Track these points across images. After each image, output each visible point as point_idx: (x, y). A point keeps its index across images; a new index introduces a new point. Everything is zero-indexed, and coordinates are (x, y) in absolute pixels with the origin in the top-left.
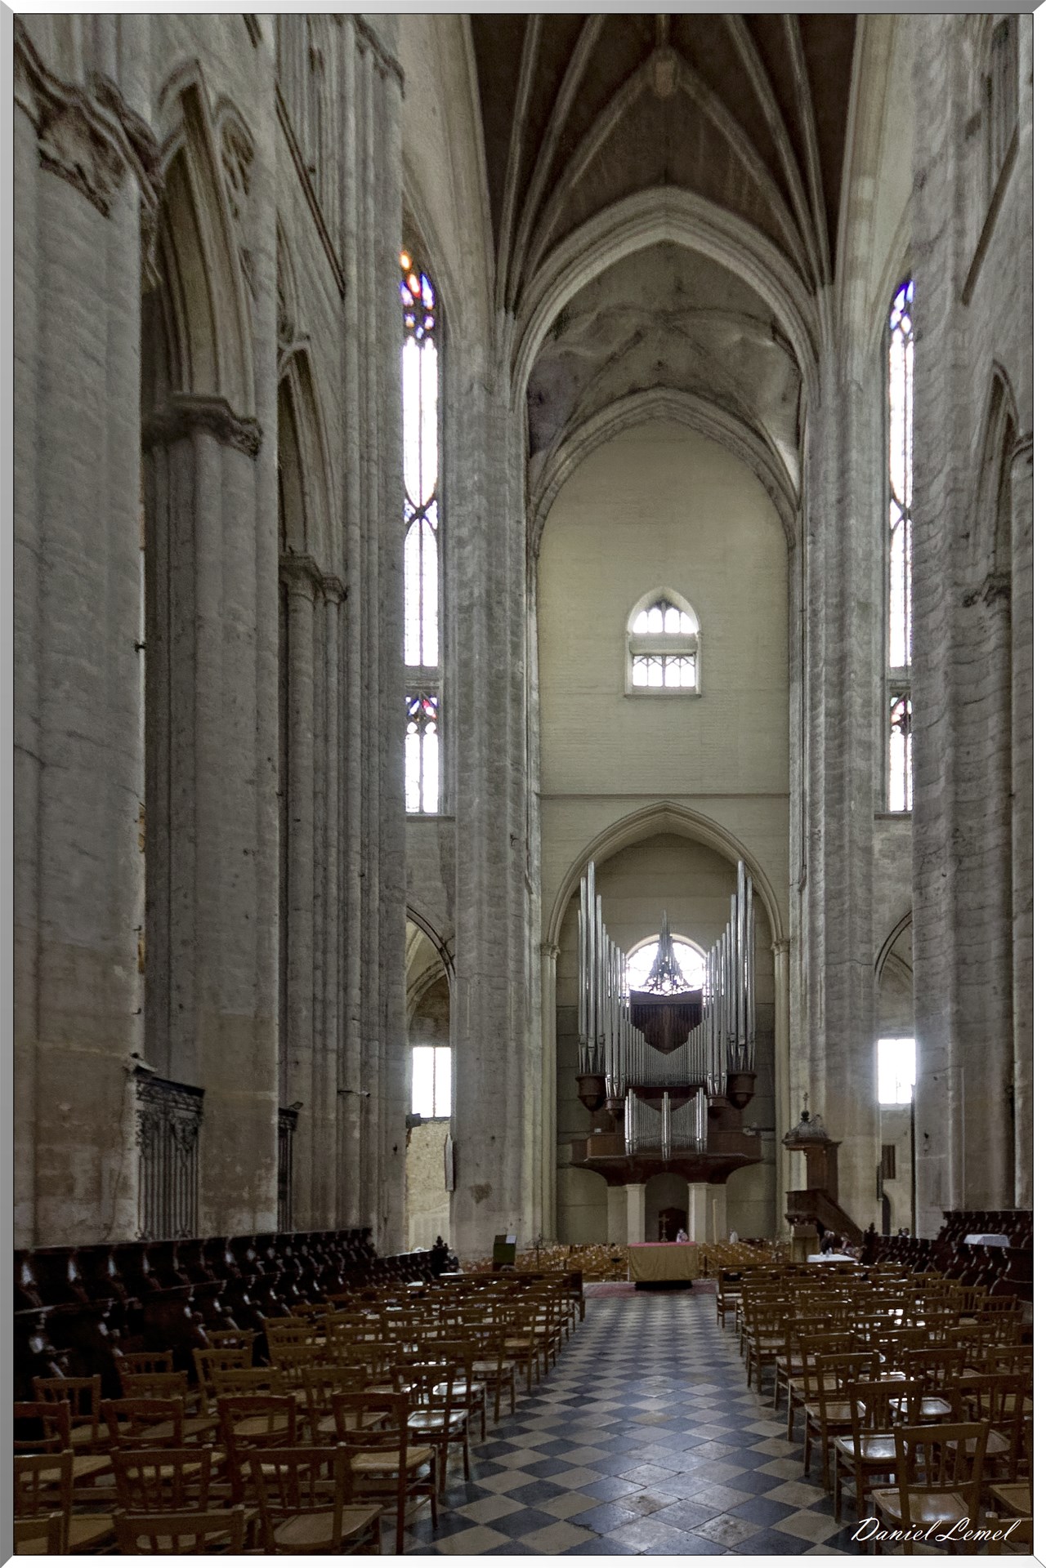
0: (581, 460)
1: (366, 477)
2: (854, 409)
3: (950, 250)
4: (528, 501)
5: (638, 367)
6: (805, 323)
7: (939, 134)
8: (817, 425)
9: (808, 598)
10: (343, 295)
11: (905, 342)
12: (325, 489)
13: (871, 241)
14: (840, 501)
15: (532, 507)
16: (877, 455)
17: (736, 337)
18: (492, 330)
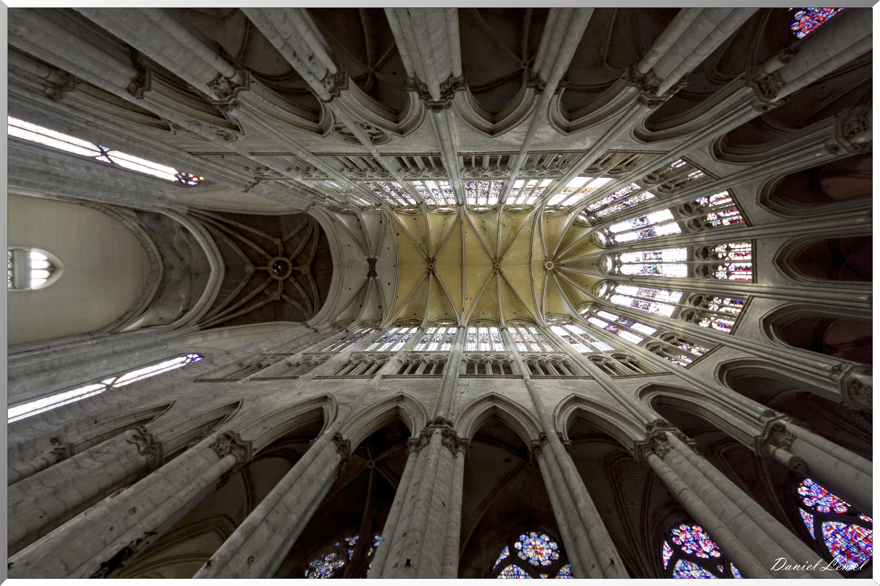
0: (133, 232)
1: (121, 135)
2: (157, 349)
3: (210, 370)
4: (112, 205)
5: (171, 259)
6: (188, 322)
7: (239, 355)
8: (150, 334)
9: (57, 349)
10: (190, 153)
11: (182, 362)
12: (113, 114)
13: (213, 340)
14: (116, 353)
15: (109, 207)
16: (138, 363)
17: (183, 296)
18: (182, 204)
